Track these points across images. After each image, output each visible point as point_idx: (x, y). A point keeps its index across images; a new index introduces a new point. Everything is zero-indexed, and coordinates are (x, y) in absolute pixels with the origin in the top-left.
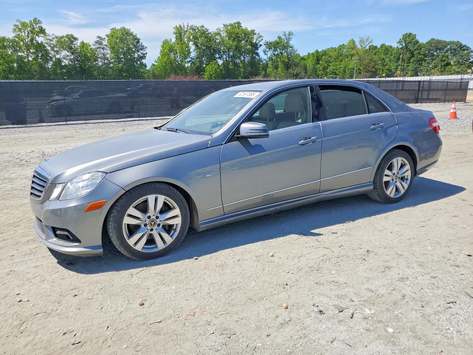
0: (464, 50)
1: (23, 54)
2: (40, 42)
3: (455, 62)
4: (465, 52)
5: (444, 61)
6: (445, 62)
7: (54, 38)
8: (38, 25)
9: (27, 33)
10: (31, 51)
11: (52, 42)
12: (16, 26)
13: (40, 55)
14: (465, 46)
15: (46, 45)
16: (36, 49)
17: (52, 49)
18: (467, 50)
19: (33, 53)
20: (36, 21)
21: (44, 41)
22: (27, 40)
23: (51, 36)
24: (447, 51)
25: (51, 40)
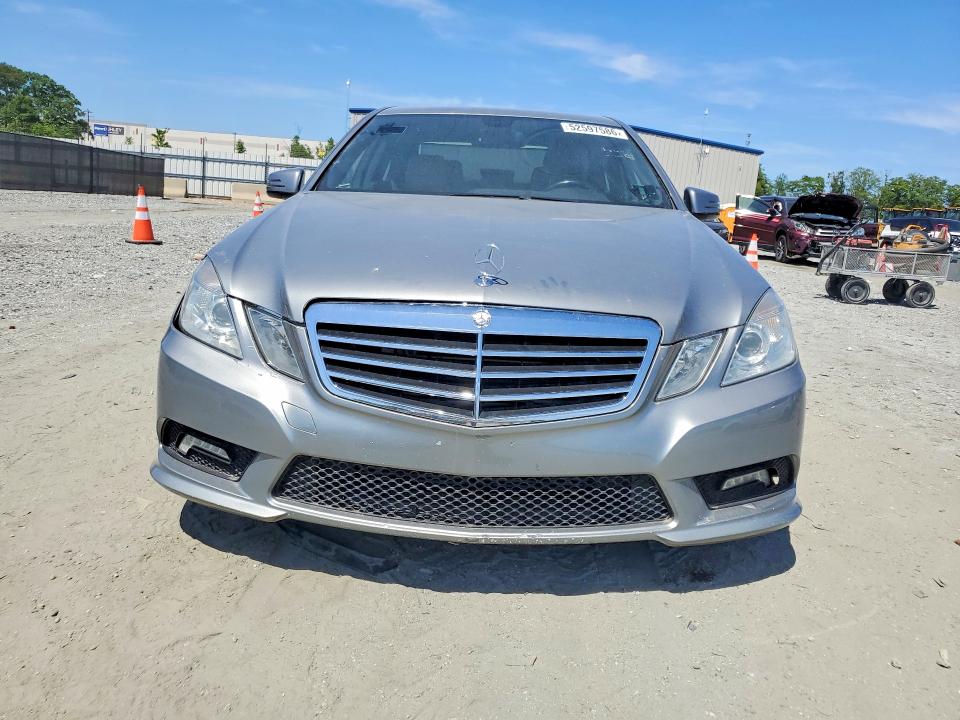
0: (61, 96)
3: (47, 117)
4: (64, 100)
5: (25, 111)
6: (28, 114)
14: (62, 88)
18: (67, 96)
24: (26, 92)
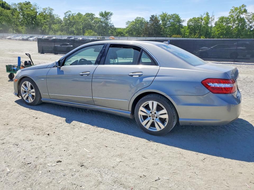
1: (231, 25)
2: (242, 17)
7: (251, 15)
8: (244, 8)
9: (236, 13)
10: (236, 23)
11: (249, 17)
12: (232, 10)
13: (240, 25)
15: (245, 19)
16: (239, 21)
17: (249, 21)
19: (237, 24)
20: (243, 6)
21: (244, 17)
22: (235, 17)
23: (250, 13)
25: (249, 16)
